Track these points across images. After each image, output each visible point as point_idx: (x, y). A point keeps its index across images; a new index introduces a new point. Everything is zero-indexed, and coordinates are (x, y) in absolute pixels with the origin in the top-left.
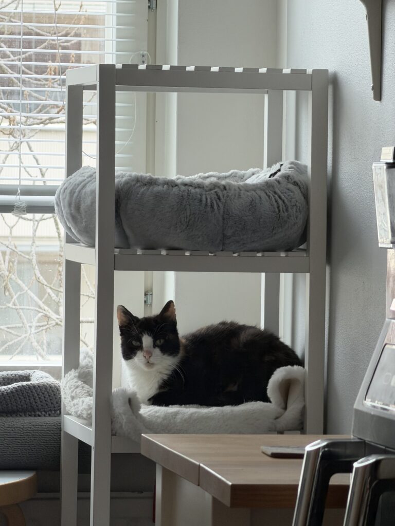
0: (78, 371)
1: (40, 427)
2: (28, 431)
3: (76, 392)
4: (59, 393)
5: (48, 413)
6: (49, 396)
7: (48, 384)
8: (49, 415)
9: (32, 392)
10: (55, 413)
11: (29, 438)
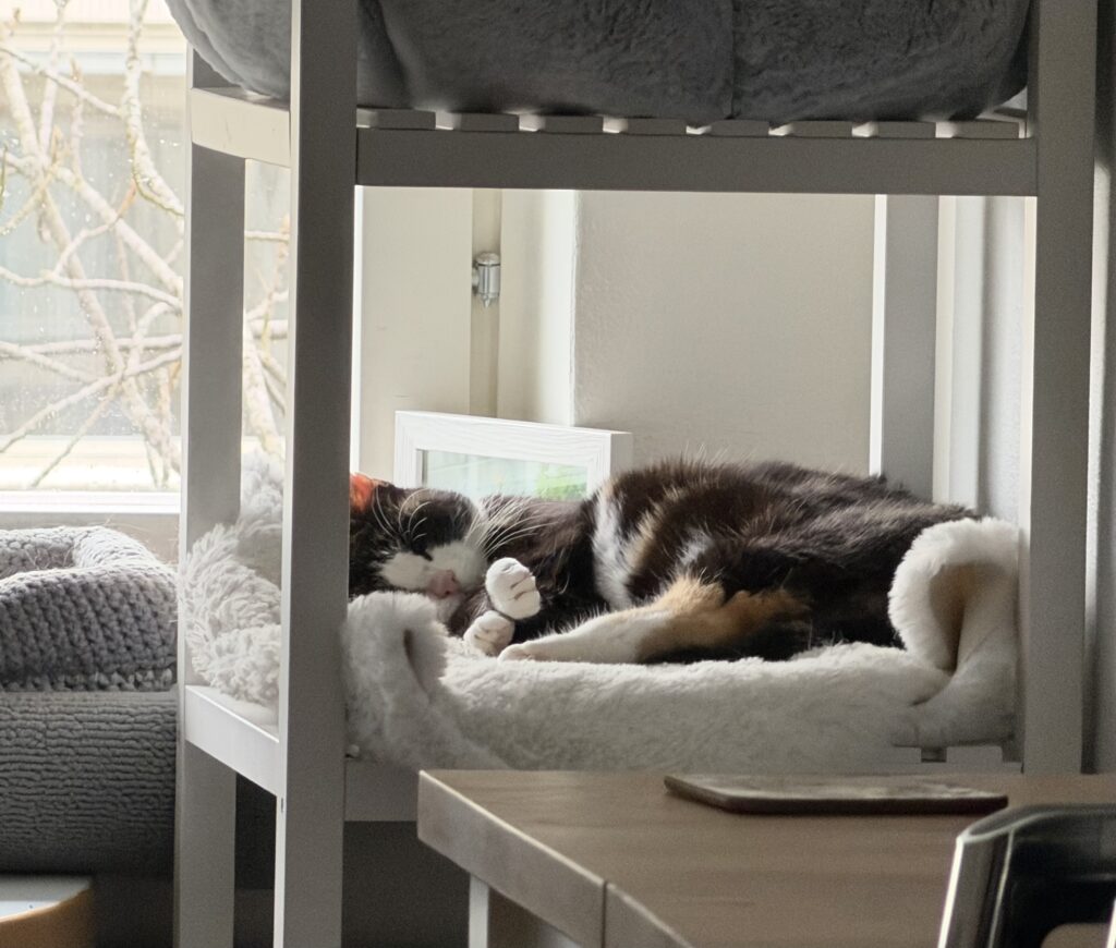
0: (235, 530)
1: (103, 726)
2: (61, 741)
3: (228, 607)
4: (172, 609)
5: (131, 678)
6: (137, 619)
7: (131, 577)
8: (137, 684)
9: (76, 604)
10: (157, 677)
11: (65, 763)
